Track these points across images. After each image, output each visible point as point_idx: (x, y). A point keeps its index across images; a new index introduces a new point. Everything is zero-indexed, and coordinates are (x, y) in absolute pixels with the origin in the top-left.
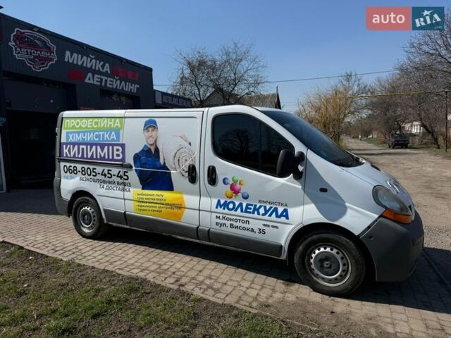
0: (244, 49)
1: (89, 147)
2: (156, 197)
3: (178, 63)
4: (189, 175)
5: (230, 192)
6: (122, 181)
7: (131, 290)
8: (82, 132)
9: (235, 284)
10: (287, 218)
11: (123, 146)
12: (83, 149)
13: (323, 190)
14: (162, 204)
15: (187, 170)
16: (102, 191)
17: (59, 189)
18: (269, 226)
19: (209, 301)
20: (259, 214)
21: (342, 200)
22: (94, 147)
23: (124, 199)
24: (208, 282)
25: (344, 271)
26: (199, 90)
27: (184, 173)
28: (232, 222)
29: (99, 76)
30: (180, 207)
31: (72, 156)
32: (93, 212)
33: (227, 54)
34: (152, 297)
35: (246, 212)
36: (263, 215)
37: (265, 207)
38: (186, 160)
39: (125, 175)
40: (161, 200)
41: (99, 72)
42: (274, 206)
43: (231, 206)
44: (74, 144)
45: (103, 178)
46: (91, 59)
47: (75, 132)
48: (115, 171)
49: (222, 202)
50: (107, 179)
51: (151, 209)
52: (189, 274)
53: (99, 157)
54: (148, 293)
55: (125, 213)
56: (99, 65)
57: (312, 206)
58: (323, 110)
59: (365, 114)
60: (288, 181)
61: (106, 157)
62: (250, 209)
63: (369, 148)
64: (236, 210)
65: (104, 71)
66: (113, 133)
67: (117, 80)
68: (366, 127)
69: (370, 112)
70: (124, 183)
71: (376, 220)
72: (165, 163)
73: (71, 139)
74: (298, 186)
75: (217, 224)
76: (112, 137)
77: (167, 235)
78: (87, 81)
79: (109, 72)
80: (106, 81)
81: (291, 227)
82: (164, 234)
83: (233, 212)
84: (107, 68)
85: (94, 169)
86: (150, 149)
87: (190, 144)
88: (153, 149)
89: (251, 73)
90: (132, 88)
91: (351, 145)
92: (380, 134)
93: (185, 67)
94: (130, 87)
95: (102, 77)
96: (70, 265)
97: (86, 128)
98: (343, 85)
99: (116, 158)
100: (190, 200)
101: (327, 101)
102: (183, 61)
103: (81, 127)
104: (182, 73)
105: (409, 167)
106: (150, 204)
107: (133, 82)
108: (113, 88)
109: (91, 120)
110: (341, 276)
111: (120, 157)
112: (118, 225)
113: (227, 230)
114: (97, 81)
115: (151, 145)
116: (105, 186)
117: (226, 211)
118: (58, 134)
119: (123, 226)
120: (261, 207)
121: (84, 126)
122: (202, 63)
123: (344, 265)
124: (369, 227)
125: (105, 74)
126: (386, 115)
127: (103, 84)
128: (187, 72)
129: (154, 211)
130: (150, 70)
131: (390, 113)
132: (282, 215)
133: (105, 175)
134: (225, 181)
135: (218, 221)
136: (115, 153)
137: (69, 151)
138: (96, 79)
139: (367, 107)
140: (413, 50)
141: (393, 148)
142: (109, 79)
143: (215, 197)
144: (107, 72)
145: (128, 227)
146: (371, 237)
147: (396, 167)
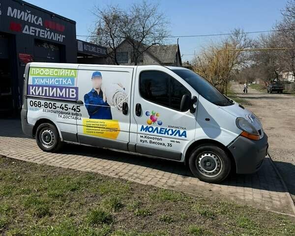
0: (151, 8)
1: (51, 88)
2: (100, 124)
3: (97, 17)
4: (123, 109)
5: (150, 121)
6: (75, 112)
7: (90, 178)
8: (45, 78)
9: (153, 177)
10: (186, 137)
11: (77, 89)
12: (46, 90)
13: (208, 120)
14: (104, 128)
15: (122, 106)
16: (61, 119)
17: (26, 118)
18: (174, 142)
19: (139, 184)
20: (168, 134)
21: (218, 125)
22: (55, 89)
23: (77, 125)
24: (136, 175)
25: (218, 168)
26: (113, 40)
27: (119, 108)
28: (151, 140)
29: (34, 28)
30: (116, 130)
31: (37, 94)
32: (52, 134)
33: (138, 11)
34: (104, 182)
35: (160, 133)
36: (171, 135)
37: (172, 130)
38: (121, 99)
39: (77, 109)
40: (103, 125)
41: (33, 25)
42: (178, 129)
43: (150, 129)
44: (39, 86)
45: (61, 110)
46: (28, 14)
47: (40, 78)
48: (70, 105)
49: (145, 127)
50: (64, 111)
51: (96, 131)
52: (123, 171)
53: (58, 96)
54: (101, 180)
55: (77, 134)
56: (34, 19)
57: (201, 129)
58: (215, 60)
59: (249, 63)
60: (187, 114)
61: (64, 96)
62: (163, 131)
63: (252, 92)
64: (154, 132)
65: (38, 24)
66: (69, 79)
67: (47, 31)
68: (251, 75)
69: (253, 63)
70: (77, 114)
71: (237, 137)
72: (106, 101)
73: (36, 83)
74: (192, 117)
75: (141, 141)
76: (68, 83)
77: (106, 148)
78: (24, 32)
79: (42, 25)
80: (39, 32)
81: (187, 142)
82: (104, 148)
83: (152, 133)
84: (40, 22)
85: (54, 104)
86: (96, 91)
87: (124, 89)
88: (98, 92)
89: (157, 27)
90: (59, 38)
91: (236, 90)
92: (262, 81)
93: (102, 20)
94: (58, 37)
95: (36, 29)
96: (43, 166)
97: (49, 75)
98: (233, 40)
99: (71, 96)
100: (123, 126)
101: (219, 52)
102: (101, 15)
103: (44, 75)
104: (100, 25)
105: (280, 109)
106: (95, 128)
107: (60, 33)
108: (44, 38)
109: (53, 70)
110: (216, 170)
111: (75, 96)
112: (71, 142)
113: (148, 145)
114: (32, 32)
115: (97, 89)
116: (63, 116)
117: (147, 132)
118: (26, 78)
119: (75, 143)
120: (169, 130)
121: (47, 74)
122: (116, 18)
123: (218, 164)
124: (233, 142)
125: (39, 26)
126: (266, 65)
127: (37, 35)
128: (103, 25)
129: (98, 133)
130: (74, 23)
131: (270, 65)
132: (182, 135)
133: (63, 108)
134: (147, 114)
135: (142, 139)
136: (71, 93)
137: (35, 91)
138: (31, 31)
139: (251, 58)
140: (288, 13)
141: (271, 93)
142: (42, 30)
143: (140, 124)
144: (40, 24)
145: (79, 144)
146: (234, 147)
147: (269, 108)
